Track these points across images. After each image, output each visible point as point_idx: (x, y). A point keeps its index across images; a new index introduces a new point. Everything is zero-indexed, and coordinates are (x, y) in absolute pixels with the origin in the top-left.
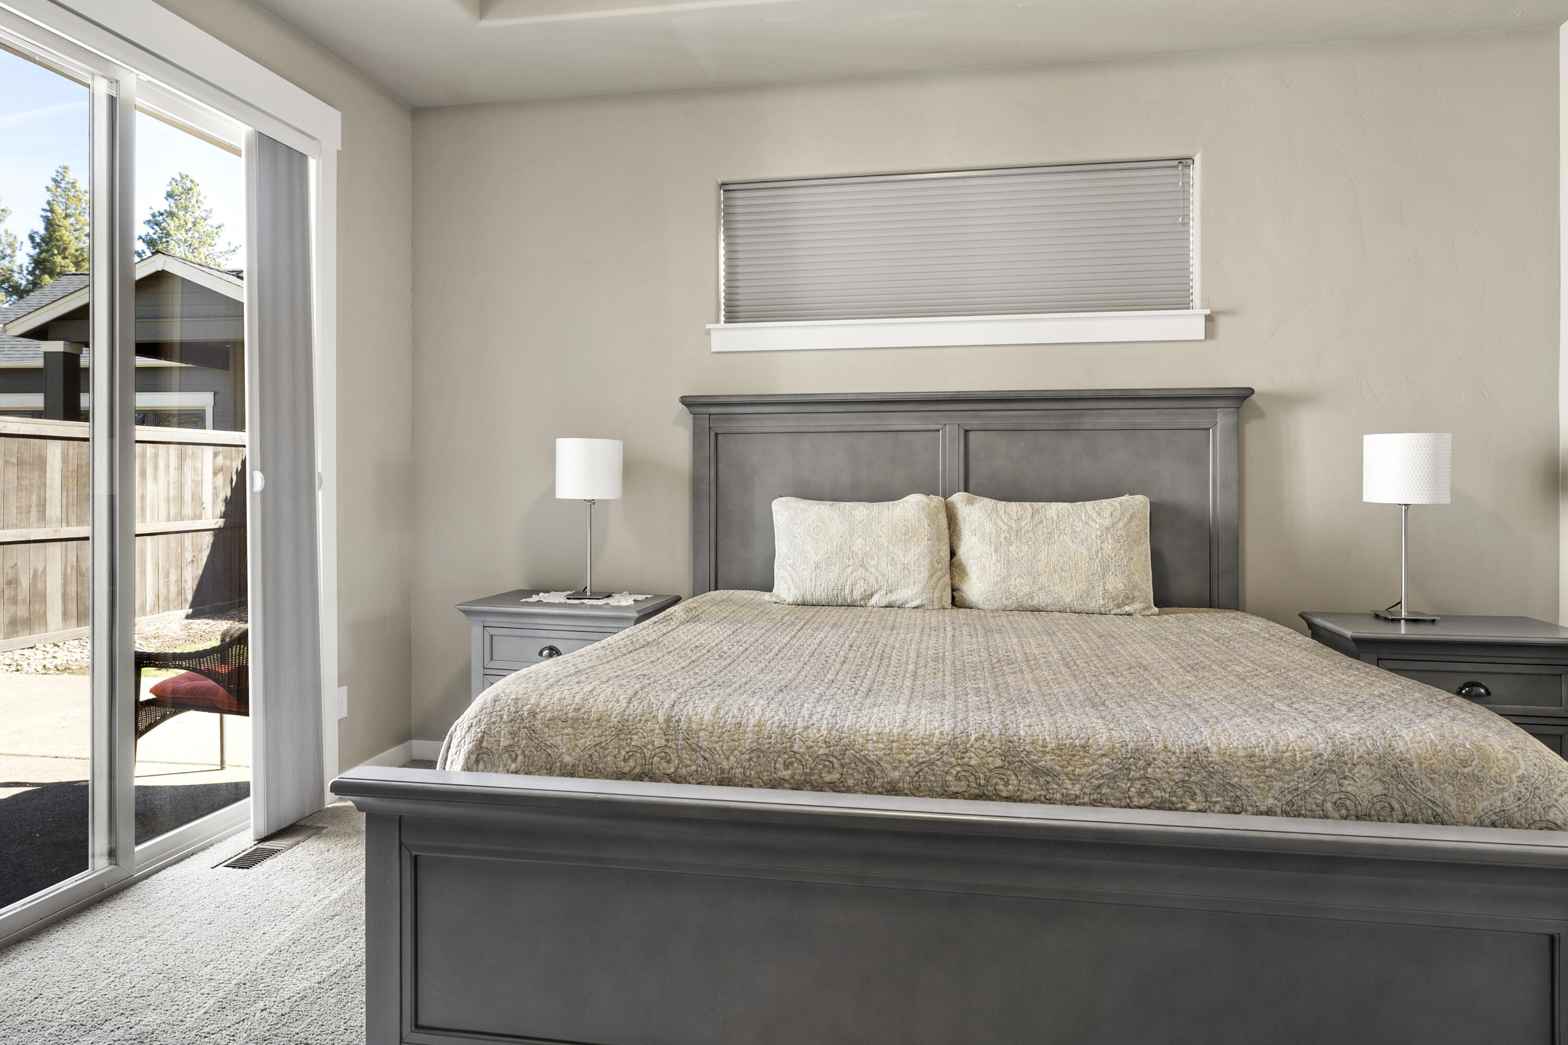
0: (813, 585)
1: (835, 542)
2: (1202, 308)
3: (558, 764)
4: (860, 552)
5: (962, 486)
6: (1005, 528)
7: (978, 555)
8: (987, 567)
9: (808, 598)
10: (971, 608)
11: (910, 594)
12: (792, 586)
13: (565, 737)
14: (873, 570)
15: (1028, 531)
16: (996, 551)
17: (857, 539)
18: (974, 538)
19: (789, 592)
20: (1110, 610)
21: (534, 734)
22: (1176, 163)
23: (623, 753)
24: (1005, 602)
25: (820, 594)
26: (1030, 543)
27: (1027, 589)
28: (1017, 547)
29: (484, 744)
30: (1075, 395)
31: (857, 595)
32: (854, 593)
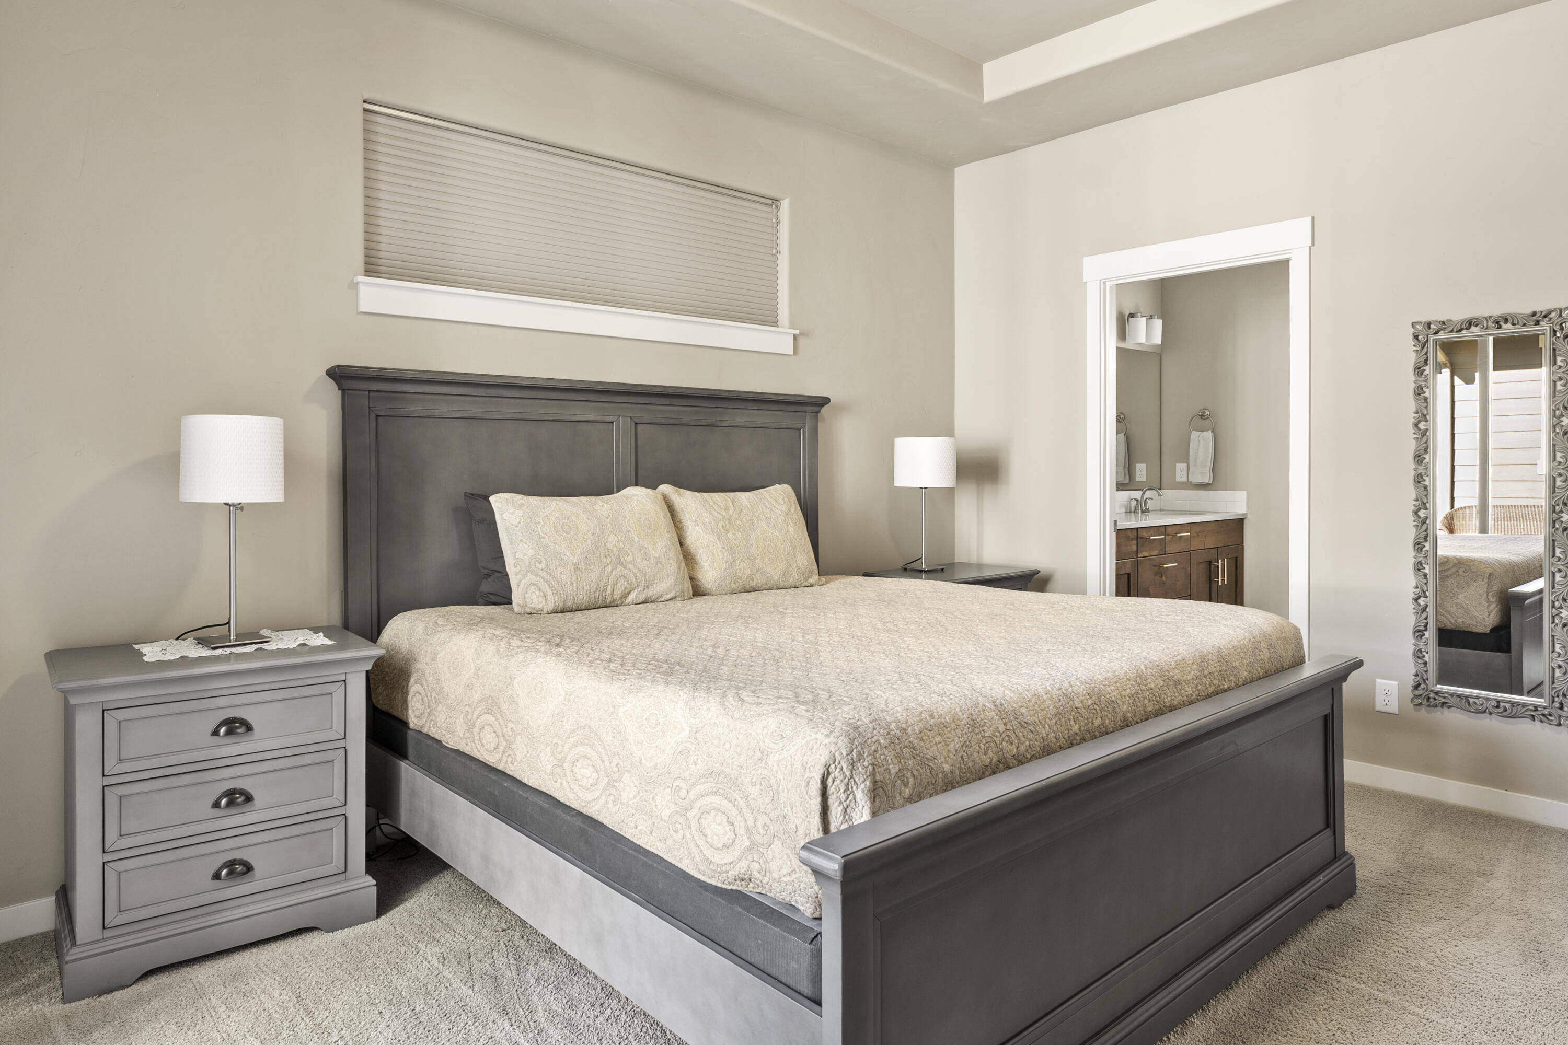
0: (575, 589)
1: (589, 541)
2: (790, 328)
3: (940, 775)
4: (615, 549)
5: (632, 479)
6: (720, 517)
7: (706, 544)
8: (716, 555)
9: (570, 603)
10: (704, 595)
11: (666, 587)
12: (549, 593)
13: (939, 746)
14: (630, 566)
15: (736, 520)
16: (719, 539)
17: (608, 535)
18: (697, 528)
19: (546, 600)
20: (801, 584)
21: (914, 752)
22: (770, 202)
23: (982, 746)
24: (734, 586)
25: (582, 598)
26: (741, 530)
27: (748, 572)
28: (733, 534)
29: (878, 778)
30: (724, 395)
31: (617, 594)
32: (615, 593)
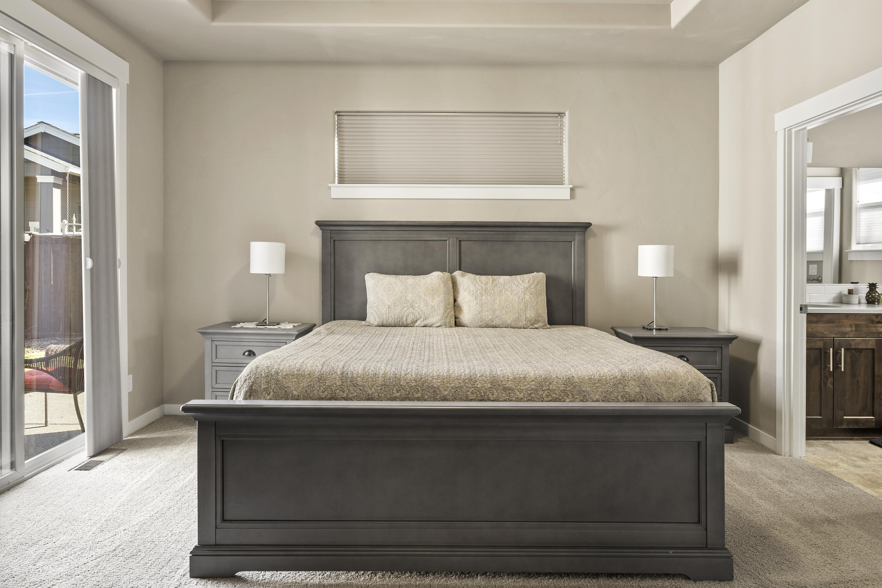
0: (387, 316)
1: (398, 295)
2: (569, 185)
3: (291, 395)
4: (410, 300)
5: (458, 268)
6: (480, 288)
7: (467, 301)
8: (472, 307)
9: (385, 323)
10: (464, 327)
11: (435, 320)
12: (377, 317)
13: (293, 383)
14: (417, 309)
15: (490, 290)
16: (476, 299)
17: (409, 294)
18: (465, 293)
19: (375, 320)
20: (528, 327)
21: (278, 382)
22: (557, 115)
23: (322, 389)
24: (480, 323)
25: (391, 321)
26: (491, 295)
27: (490, 317)
28: (485, 297)
29: (254, 388)
30: (512, 224)
31: (409, 321)
32: (408, 320)
